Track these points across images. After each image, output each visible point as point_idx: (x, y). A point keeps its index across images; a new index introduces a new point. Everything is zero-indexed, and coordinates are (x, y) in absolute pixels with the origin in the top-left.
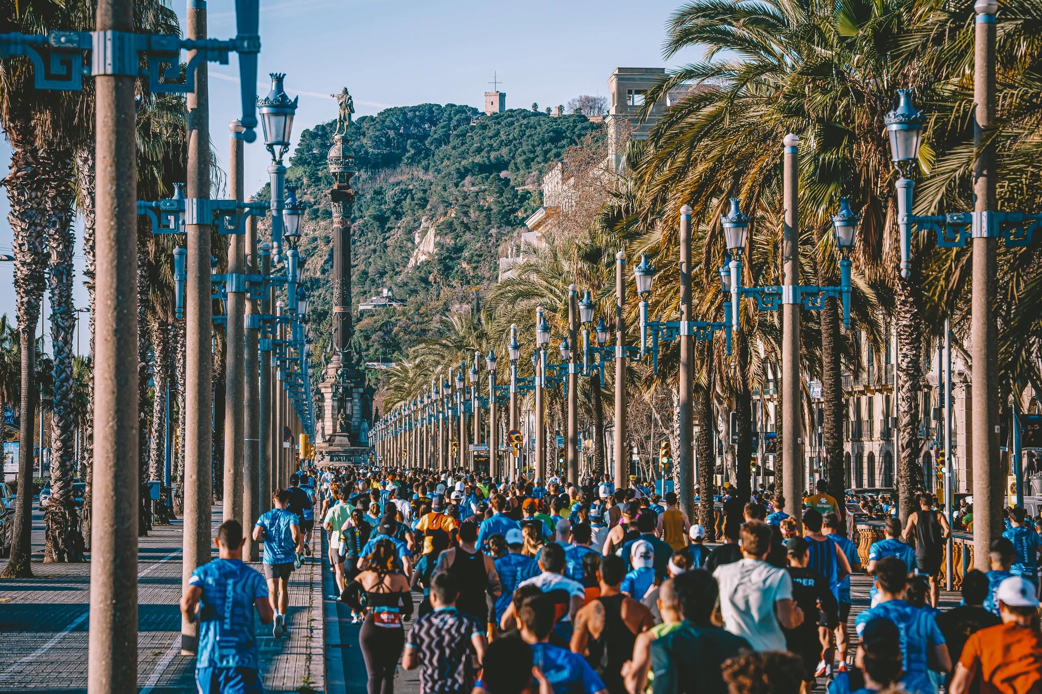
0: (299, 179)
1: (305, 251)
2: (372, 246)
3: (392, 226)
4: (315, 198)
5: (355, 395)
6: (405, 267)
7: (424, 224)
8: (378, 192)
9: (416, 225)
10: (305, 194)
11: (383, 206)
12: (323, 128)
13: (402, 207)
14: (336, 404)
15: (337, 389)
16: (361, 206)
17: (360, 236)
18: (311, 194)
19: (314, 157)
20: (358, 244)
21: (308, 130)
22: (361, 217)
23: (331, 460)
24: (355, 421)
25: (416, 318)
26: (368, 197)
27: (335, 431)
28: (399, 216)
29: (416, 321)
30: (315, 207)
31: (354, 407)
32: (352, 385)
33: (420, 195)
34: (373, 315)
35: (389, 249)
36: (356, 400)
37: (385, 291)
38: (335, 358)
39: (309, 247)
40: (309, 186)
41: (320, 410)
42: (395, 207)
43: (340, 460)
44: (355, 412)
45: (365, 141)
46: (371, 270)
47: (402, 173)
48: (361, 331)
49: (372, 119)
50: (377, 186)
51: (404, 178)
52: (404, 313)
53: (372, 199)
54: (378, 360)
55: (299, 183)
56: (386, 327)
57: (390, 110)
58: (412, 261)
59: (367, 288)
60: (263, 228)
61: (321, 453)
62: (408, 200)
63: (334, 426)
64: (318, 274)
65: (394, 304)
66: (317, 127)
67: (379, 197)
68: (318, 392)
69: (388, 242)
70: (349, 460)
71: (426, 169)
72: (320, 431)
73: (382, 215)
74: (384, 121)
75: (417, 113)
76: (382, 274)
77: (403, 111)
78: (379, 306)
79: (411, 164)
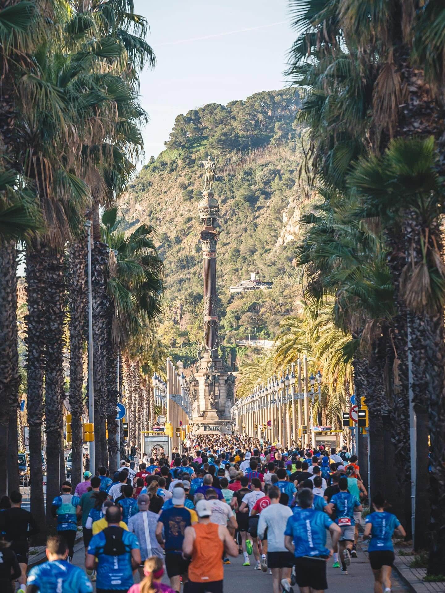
0: (174, 162)
1: (181, 230)
2: (243, 225)
3: (263, 204)
4: (189, 179)
5: (221, 382)
6: (273, 245)
7: (291, 204)
8: (248, 173)
9: (284, 204)
10: (180, 175)
11: (252, 187)
12: (196, 113)
13: (270, 187)
14: (207, 388)
15: (208, 377)
16: (232, 187)
17: (232, 215)
18: (185, 175)
19: (188, 140)
20: (230, 223)
21: (181, 115)
22: (233, 197)
23: (205, 430)
24: (222, 400)
25: (281, 300)
26: (239, 178)
27: (207, 408)
28: (267, 195)
29: (280, 302)
30: (189, 188)
31: (220, 390)
32: (219, 374)
33: (287, 176)
34: (243, 298)
35: (259, 228)
36: (222, 385)
37: (253, 275)
38: (205, 355)
39: (184, 227)
40: (183, 168)
41: (196, 393)
42: (264, 188)
43: (211, 429)
44: (221, 394)
45: (235, 124)
46: (243, 248)
47: (270, 154)
48: (233, 312)
49: (242, 103)
50: (247, 167)
51: (272, 158)
52: (270, 295)
53: (243, 180)
54: (247, 338)
55: (174, 165)
56: (254, 308)
57: (259, 94)
58: (280, 240)
59: (238, 266)
60: (141, 208)
61: (197, 424)
62: (277, 180)
63: (206, 405)
64: (193, 253)
65: (261, 286)
66: (190, 112)
67: (249, 178)
68: (194, 379)
69: (258, 221)
70: (218, 430)
71: (293, 150)
72: (197, 409)
73: (252, 196)
74: (253, 106)
75: (284, 97)
76: (253, 252)
77: (270, 95)
78: (248, 289)
79: (278, 145)
